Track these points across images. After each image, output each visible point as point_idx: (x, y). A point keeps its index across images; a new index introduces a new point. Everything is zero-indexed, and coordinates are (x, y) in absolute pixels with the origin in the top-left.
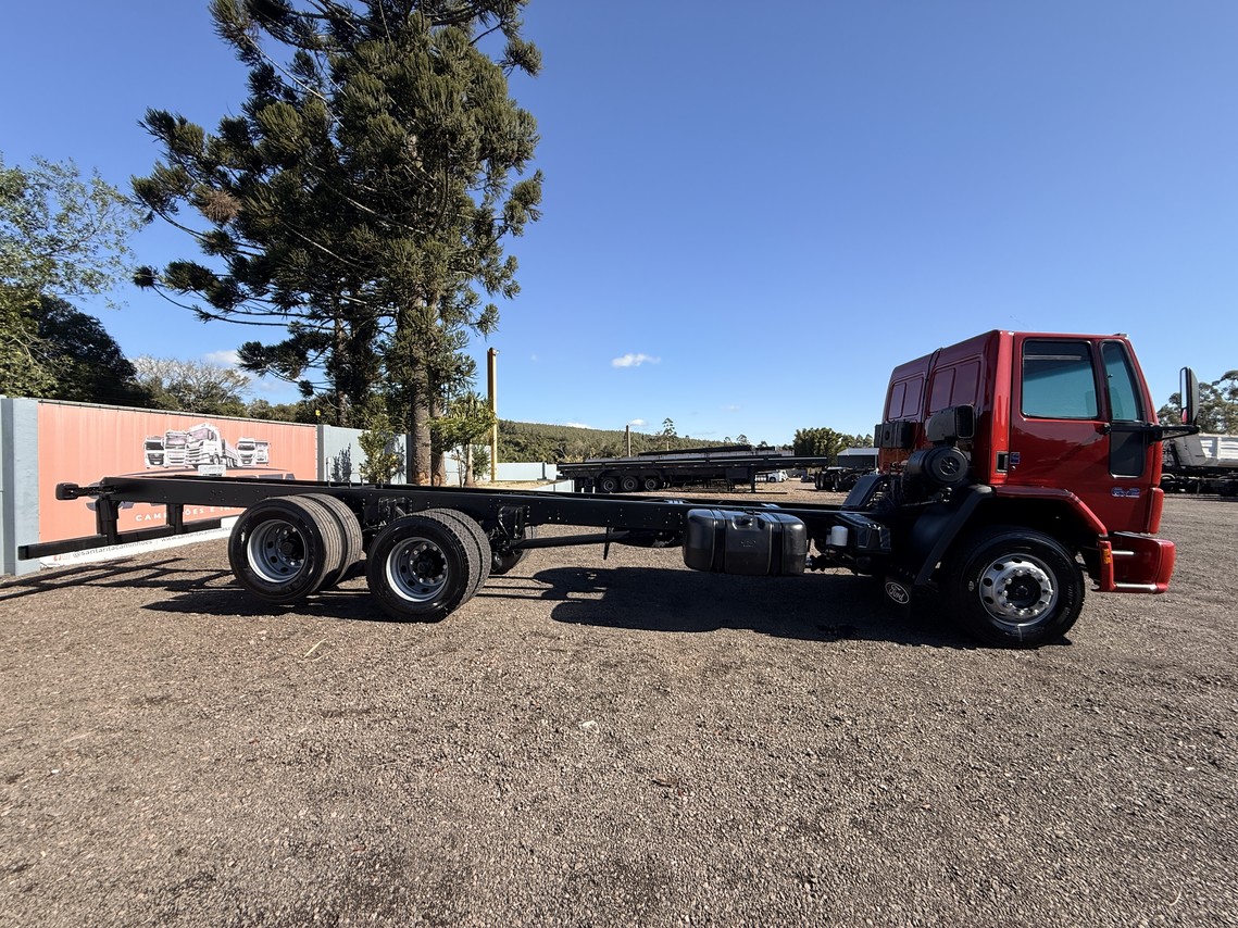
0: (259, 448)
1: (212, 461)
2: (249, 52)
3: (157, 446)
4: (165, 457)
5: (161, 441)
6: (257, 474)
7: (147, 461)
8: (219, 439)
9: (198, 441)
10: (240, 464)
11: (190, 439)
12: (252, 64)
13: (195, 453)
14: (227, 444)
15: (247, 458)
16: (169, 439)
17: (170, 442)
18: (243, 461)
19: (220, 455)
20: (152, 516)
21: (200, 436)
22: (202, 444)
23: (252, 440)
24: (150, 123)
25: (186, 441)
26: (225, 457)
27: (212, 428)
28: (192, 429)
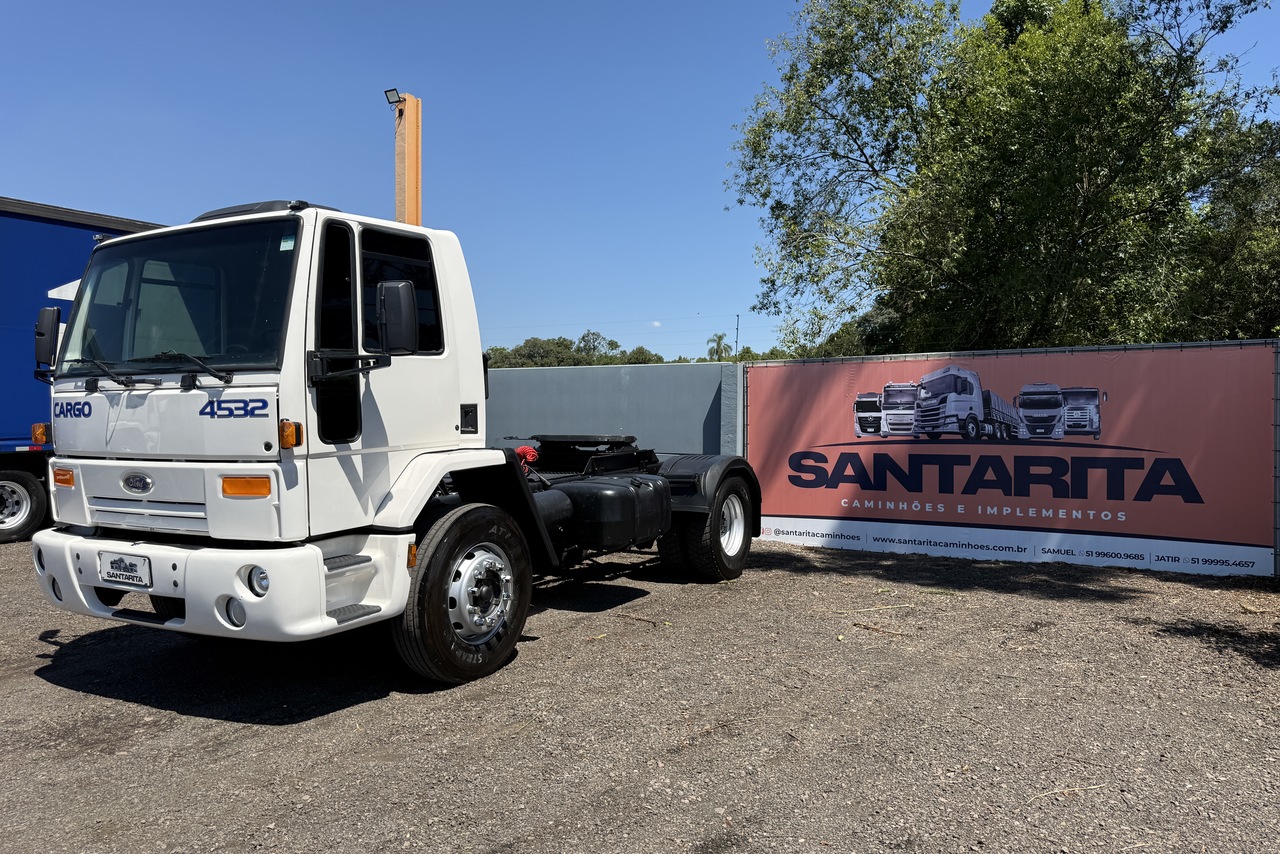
0: (1072, 403)
1: (960, 427)
3: (872, 407)
4: (883, 422)
5: (877, 399)
6: (1067, 454)
7: (857, 427)
8: (976, 392)
9: (934, 396)
10: (1023, 432)
11: (923, 393)
13: (931, 414)
14: (993, 399)
15: (1048, 424)
16: (888, 394)
17: (890, 400)
18: (1032, 430)
19: (981, 417)
20: (862, 504)
21: (938, 388)
22: (944, 401)
23: (1058, 389)
25: (915, 396)
26: (988, 420)
27: (962, 374)
28: (927, 378)
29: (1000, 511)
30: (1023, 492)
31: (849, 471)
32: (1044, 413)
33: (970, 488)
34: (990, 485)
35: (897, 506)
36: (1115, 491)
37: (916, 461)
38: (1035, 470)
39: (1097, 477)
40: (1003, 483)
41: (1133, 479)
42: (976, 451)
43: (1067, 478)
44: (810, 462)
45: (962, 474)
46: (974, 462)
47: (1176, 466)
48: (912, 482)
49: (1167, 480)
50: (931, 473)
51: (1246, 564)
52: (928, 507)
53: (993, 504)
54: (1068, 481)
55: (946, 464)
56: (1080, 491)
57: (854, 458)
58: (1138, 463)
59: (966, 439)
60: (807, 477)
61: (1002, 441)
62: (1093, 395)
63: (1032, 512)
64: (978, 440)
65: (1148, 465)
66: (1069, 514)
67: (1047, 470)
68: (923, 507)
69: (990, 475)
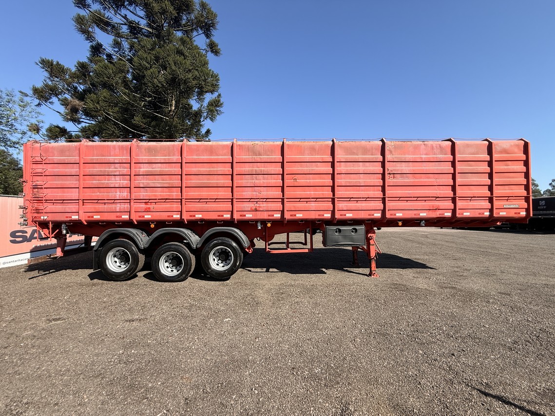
2: (89, 37)
12: (91, 42)
24: (41, 64)
44: (19, 234)
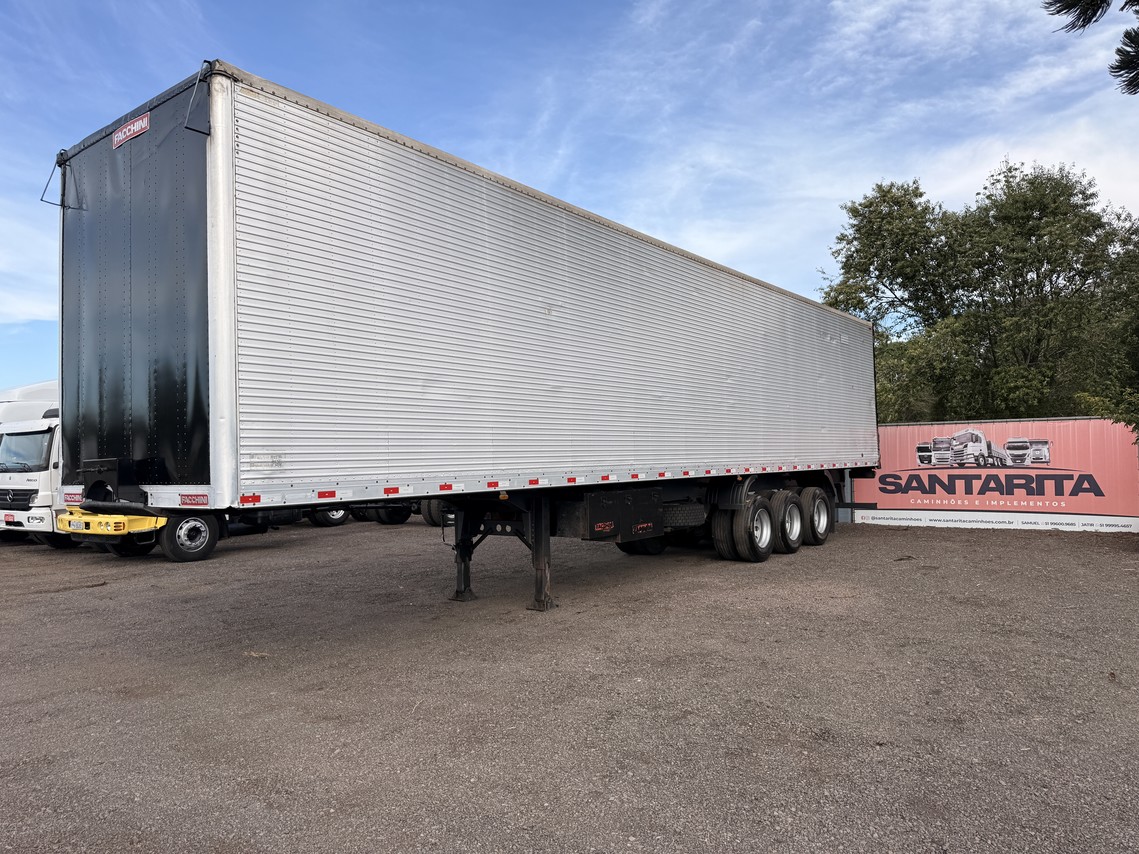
0: (1035, 447)
1: (977, 460)
3: (926, 450)
4: (933, 458)
5: (929, 446)
6: (1033, 473)
7: (918, 461)
8: (983, 442)
9: (962, 443)
10: (1009, 462)
11: (954, 443)
13: (959, 454)
14: (993, 445)
15: (1022, 458)
16: (935, 443)
17: (936, 446)
18: (1014, 461)
19: (986, 455)
20: (922, 501)
21: (963, 440)
22: (966, 446)
23: (1026, 440)
25: (950, 444)
26: (989, 456)
27: (976, 432)
28: (956, 435)
29: (998, 503)
30: (1010, 493)
31: (914, 484)
32: (1020, 452)
33: (982, 492)
34: (993, 489)
35: (942, 502)
36: (1059, 491)
37: (952, 478)
38: (1016, 481)
39: (1049, 485)
40: (999, 489)
41: (1068, 485)
42: (984, 473)
43: (1034, 485)
44: (893, 480)
45: (977, 485)
46: (983, 478)
47: (1089, 478)
48: (950, 489)
49: (1086, 485)
50: (960, 485)
51: (1128, 526)
52: (959, 502)
53: (994, 499)
54: (1034, 487)
55: (968, 479)
56: (1041, 492)
57: (917, 478)
58: (1070, 477)
59: (979, 466)
60: (893, 488)
61: (998, 467)
62: (1046, 443)
63: (1015, 503)
64: (985, 466)
65: (1076, 478)
66: (1035, 504)
67: (1023, 481)
68: (957, 502)
69: (992, 485)
